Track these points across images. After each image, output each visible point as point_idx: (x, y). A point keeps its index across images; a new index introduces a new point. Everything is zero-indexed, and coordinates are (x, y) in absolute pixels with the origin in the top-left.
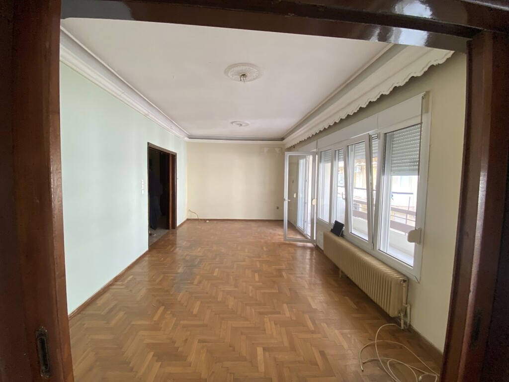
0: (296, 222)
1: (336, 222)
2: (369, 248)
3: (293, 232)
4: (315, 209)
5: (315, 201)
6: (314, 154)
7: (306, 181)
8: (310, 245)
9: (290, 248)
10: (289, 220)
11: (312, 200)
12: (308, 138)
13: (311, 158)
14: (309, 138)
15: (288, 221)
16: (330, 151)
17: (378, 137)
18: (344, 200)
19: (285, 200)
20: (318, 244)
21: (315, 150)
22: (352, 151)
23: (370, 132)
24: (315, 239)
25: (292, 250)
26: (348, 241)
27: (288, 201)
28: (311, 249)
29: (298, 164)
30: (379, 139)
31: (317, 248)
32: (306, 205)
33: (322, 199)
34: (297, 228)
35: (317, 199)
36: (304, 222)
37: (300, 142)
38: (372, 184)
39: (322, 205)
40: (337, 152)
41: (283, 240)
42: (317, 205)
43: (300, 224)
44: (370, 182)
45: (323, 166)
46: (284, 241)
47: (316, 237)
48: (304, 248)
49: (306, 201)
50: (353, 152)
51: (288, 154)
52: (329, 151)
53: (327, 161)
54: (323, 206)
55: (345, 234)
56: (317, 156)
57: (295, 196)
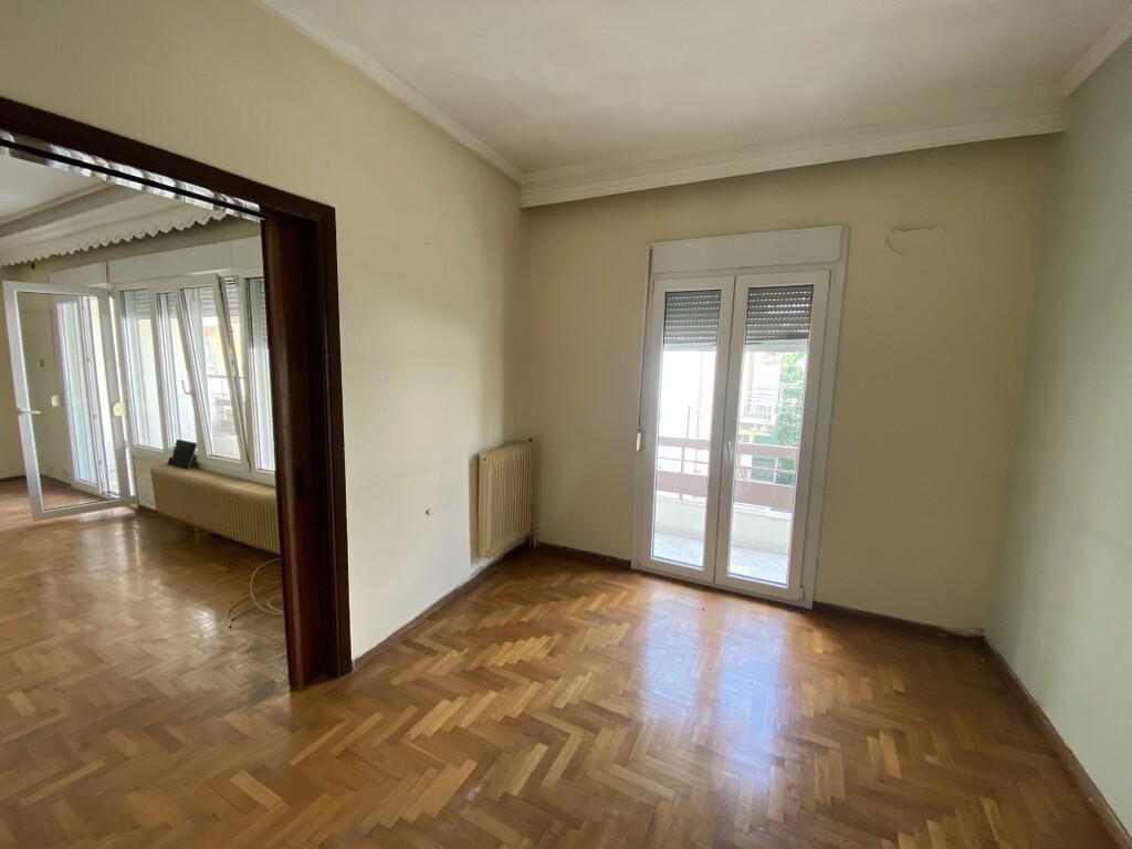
0: (69, 470)
1: (180, 443)
2: (243, 471)
3: (62, 497)
4: (125, 425)
5: (119, 410)
6: (103, 297)
7: (87, 359)
8: (119, 511)
9: (57, 532)
10: (45, 473)
11: (112, 406)
12: (76, 251)
13: (94, 302)
14: (80, 253)
15: (41, 476)
16: (146, 292)
17: (235, 282)
18: (189, 397)
19: (19, 412)
20: (143, 503)
21: (103, 285)
22: (194, 300)
23: (221, 272)
24: (132, 494)
25: (62, 533)
26: (207, 472)
27: (34, 416)
28: (127, 520)
29: (52, 315)
30: (238, 286)
31: (142, 512)
32: (97, 421)
33: (140, 400)
34: (73, 486)
35: (126, 402)
36: (97, 463)
37: (53, 257)
38: (235, 362)
39: (142, 415)
40: (163, 297)
41: (31, 520)
42: (128, 416)
43: (83, 473)
44: (231, 358)
45: (132, 326)
46: (35, 520)
47: (137, 491)
48: (106, 522)
49: (96, 411)
50: (196, 302)
51: (12, 289)
52: (142, 292)
53: (139, 314)
54: (145, 416)
55: (199, 460)
56: (111, 300)
57: (54, 401)
